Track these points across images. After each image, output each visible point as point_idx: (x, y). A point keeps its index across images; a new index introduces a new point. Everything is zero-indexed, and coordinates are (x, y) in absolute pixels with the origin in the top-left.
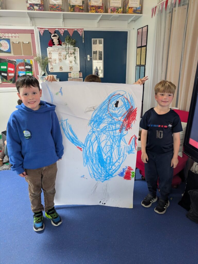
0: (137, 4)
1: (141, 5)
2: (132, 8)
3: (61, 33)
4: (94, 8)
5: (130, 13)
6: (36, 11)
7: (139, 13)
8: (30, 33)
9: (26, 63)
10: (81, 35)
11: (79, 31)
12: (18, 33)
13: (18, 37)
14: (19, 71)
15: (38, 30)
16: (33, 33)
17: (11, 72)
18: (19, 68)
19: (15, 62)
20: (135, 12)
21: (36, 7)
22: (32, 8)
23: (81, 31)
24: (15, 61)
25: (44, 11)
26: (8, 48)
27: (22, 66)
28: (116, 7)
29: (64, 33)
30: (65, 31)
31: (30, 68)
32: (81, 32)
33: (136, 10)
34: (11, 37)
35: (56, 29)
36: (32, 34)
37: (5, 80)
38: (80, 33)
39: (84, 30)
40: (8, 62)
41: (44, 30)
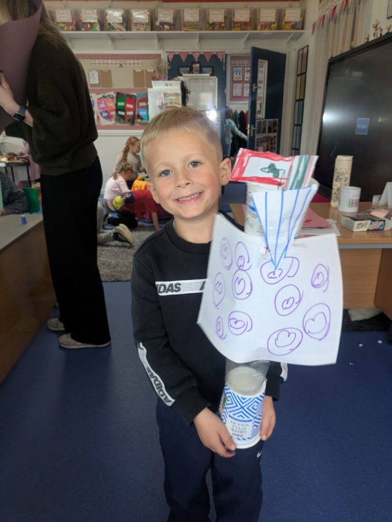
0: (296, 16)
1: (302, 19)
2: (289, 22)
3: (195, 58)
4: (239, 25)
5: (287, 30)
6: (165, 32)
7: (299, 29)
8: (156, 58)
10: (221, 60)
11: (219, 54)
12: (142, 59)
13: (141, 64)
14: (139, 109)
15: (166, 55)
16: (159, 58)
17: (130, 110)
18: (140, 105)
19: (135, 96)
20: (294, 27)
21: (166, 27)
22: (161, 27)
23: (221, 54)
24: (135, 94)
25: (175, 30)
27: (144, 102)
28: (269, 22)
29: (199, 58)
30: (200, 55)
33: (296, 25)
34: (133, 64)
35: (189, 52)
37: (122, 120)
38: (220, 57)
39: (226, 53)
40: (127, 97)
41: (174, 54)
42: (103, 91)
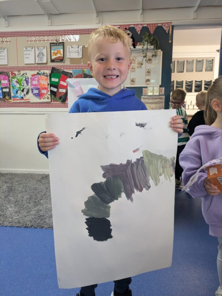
3: (137, 31)
9: (85, 74)
10: (167, 31)
11: (164, 25)
12: (79, 34)
17: (63, 87)
23: (167, 25)
24: (71, 72)
29: (141, 31)
30: (143, 27)
32: (167, 27)
35: (130, 25)
39: (172, 24)
40: (62, 74)
42: (38, 68)
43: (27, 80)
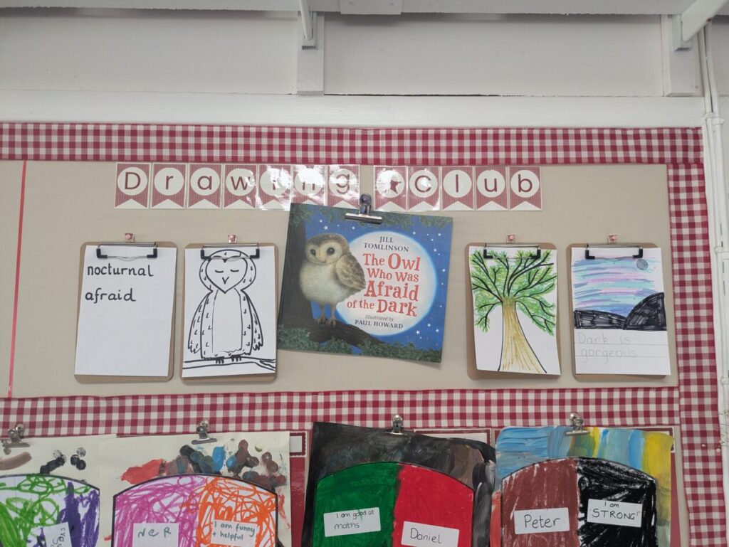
8: (662, 161)
9: (598, 463)
12: (543, 161)
16: (685, 160)
18: (520, 529)
26: (423, 304)
31: (637, 523)
34: (466, 200)
36: (682, 172)
40: (408, 458)
42: (193, 415)
43: (83, 511)
